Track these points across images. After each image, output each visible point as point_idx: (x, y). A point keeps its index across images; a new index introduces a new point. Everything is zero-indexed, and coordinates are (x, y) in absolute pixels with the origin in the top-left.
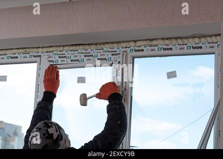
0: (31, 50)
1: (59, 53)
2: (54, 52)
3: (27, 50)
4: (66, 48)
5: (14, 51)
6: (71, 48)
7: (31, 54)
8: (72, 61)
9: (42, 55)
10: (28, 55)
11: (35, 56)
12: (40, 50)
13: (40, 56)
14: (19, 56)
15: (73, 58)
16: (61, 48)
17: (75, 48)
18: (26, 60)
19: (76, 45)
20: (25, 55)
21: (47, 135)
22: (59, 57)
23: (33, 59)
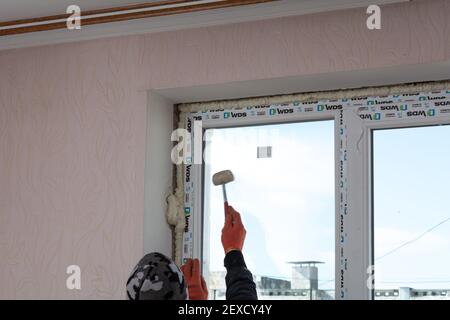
0: (321, 96)
1: (379, 100)
2: (369, 99)
3: (314, 96)
4: (395, 90)
5: (285, 99)
6: (406, 90)
7: (320, 103)
8: (409, 114)
9: (344, 104)
10: (314, 106)
11: (328, 108)
12: (341, 95)
13: (340, 107)
14: (295, 108)
15: (411, 109)
16: (384, 91)
17: (413, 89)
18: (309, 115)
19: (415, 84)
20: (308, 106)
21: (170, 275)
22: (383, 108)
23: (326, 113)
